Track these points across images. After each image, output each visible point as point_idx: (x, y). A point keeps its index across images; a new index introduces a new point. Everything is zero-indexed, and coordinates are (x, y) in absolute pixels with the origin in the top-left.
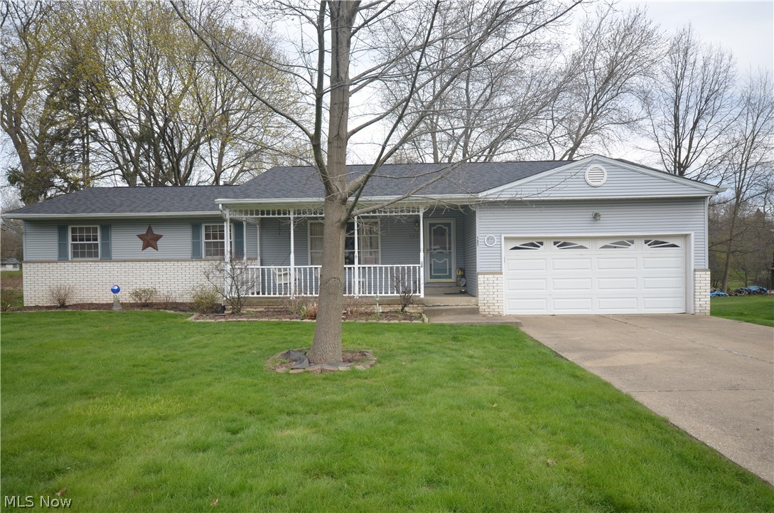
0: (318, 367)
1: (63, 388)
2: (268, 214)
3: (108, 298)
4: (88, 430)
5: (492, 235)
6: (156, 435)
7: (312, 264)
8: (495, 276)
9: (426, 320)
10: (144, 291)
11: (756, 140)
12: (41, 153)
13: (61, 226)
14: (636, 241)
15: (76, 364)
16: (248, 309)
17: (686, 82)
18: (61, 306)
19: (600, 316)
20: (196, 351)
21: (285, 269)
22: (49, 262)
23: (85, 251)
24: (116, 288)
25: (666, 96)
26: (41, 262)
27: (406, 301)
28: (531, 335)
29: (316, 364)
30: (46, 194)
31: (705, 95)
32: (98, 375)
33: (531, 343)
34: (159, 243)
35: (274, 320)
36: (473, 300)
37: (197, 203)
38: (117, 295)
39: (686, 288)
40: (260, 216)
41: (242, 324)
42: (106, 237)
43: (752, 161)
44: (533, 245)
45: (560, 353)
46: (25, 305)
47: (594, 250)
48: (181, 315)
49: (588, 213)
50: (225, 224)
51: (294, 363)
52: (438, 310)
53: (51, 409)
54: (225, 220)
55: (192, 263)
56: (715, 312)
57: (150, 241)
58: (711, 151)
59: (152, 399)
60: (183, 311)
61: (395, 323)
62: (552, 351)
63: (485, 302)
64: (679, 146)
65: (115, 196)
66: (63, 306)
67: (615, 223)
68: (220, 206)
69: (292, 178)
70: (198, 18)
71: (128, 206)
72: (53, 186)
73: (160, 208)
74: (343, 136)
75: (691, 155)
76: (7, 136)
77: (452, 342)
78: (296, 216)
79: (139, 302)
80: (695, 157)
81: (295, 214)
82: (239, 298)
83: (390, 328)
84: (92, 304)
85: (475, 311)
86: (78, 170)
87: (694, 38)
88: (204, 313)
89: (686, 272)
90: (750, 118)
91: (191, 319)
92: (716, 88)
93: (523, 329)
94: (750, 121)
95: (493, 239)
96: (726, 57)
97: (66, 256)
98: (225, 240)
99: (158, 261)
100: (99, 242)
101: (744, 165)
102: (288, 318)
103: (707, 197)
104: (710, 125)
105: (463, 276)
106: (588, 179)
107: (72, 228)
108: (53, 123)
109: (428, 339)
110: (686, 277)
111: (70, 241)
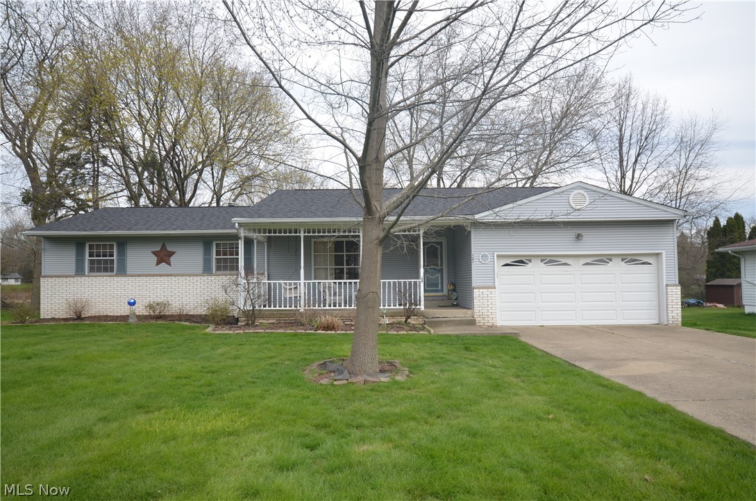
0: (360, 379)
1: (116, 401)
2: (280, 232)
3: (124, 310)
4: (163, 448)
5: (484, 253)
6: (234, 452)
7: (315, 279)
8: (490, 290)
9: (432, 331)
10: (158, 304)
11: (689, 173)
12: (51, 176)
13: (79, 243)
14: (614, 259)
15: (120, 376)
16: (260, 321)
17: (629, 122)
18: (78, 319)
19: (584, 326)
20: (230, 362)
21: (295, 284)
22: (66, 277)
23: (102, 267)
24: (133, 301)
25: (611, 134)
26: (59, 277)
27: (409, 314)
28: (534, 345)
29: (356, 375)
30: (56, 214)
31: (644, 133)
32: (146, 388)
33: (540, 353)
34: (172, 259)
35: (289, 331)
36: (469, 312)
37: (208, 222)
38: (134, 307)
39: (659, 302)
40: (267, 234)
41: (261, 335)
42: (122, 253)
43: (686, 191)
44: (522, 262)
45: (572, 362)
46: (41, 318)
47: (576, 268)
48: (198, 327)
49: (571, 233)
50: (240, 242)
51: (333, 374)
52: (439, 322)
53: (115, 425)
54: (240, 238)
55: (203, 278)
56: (685, 323)
57: (164, 257)
58: (650, 181)
59: (212, 413)
60: (197, 322)
61: (403, 334)
62: (564, 361)
63: (481, 314)
64: (623, 177)
65: (129, 216)
66: (79, 318)
67: (595, 243)
68: (237, 225)
69: (298, 200)
70: (201, 58)
71: (143, 225)
72: (64, 206)
73: (174, 227)
74: (381, 158)
75: (634, 184)
76: (19, 160)
77: (465, 352)
78: (306, 234)
79: (152, 314)
80: (637, 187)
81: (305, 233)
82: (253, 310)
83: (402, 339)
84: (107, 316)
85: (472, 322)
86: (88, 192)
87: (634, 85)
88: (218, 324)
89: (658, 287)
90: (683, 154)
91: (209, 330)
92: (654, 128)
93: (523, 339)
94: (683, 156)
95: (486, 256)
96: (662, 101)
97: (83, 270)
98: (240, 257)
99: (171, 275)
100: (115, 258)
101: (679, 194)
102: (301, 329)
103: (675, 220)
104: (650, 159)
105: (454, 290)
106: (572, 203)
107: (90, 245)
108: (64, 149)
109: (444, 349)
110: (659, 292)
111: (87, 257)
